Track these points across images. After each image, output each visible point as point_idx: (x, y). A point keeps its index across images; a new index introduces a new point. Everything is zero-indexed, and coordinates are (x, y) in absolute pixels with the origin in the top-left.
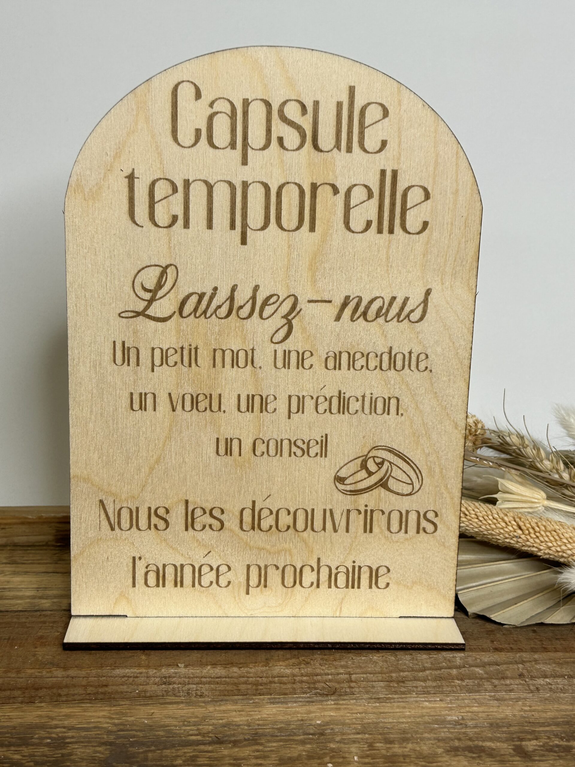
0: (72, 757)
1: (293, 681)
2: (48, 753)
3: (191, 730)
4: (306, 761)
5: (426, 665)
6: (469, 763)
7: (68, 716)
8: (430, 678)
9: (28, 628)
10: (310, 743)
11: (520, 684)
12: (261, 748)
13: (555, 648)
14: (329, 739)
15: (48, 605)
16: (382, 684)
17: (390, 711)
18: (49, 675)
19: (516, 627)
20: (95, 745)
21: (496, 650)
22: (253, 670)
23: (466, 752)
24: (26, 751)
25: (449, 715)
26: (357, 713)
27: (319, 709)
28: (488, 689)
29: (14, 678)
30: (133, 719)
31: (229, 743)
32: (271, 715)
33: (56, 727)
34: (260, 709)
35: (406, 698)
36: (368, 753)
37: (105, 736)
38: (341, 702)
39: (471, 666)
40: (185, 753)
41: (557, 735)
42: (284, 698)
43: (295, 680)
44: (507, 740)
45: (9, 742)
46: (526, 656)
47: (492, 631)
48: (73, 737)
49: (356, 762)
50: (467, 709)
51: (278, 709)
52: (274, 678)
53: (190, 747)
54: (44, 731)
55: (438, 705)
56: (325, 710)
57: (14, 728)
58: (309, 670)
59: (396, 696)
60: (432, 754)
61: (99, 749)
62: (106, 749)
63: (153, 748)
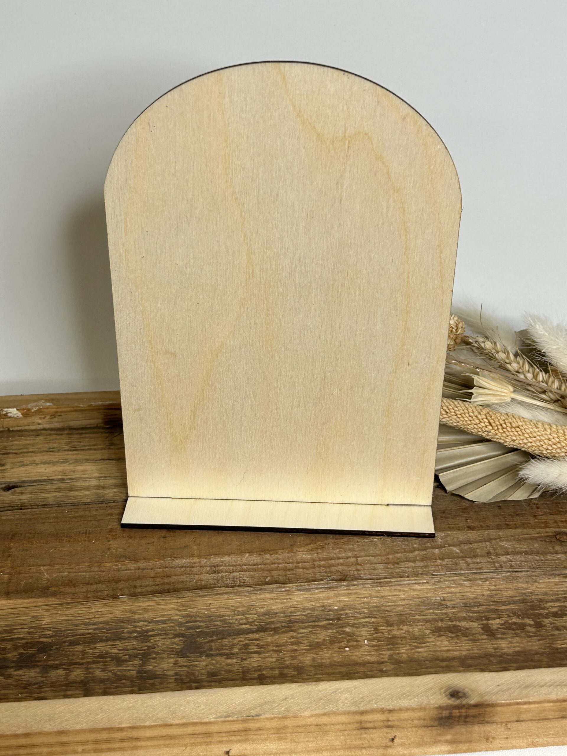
0: (156, 649)
1: (313, 566)
2: (138, 646)
3: (241, 619)
4: (329, 646)
5: (415, 546)
6: (449, 643)
7: (146, 610)
8: (418, 558)
9: (99, 520)
10: (331, 629)
11: (488, 562)
12: (295, 634)
13: (515, 524)
14: (345, 623)
15: (111, 495)
16: (381, 566)
17: (389, 594)
18: (124, 567)
19: (485, 504)
20: (171, 637)
21: (470, 528)
22: (281, 557)
23: (447, 632)
24: (120, 645)
25: (433, 597)
26: (364, 598)
27: (335, 594)
28: (463, 568)
29: (97, 571)
30: (195, 610)
31: (271, 631)
32: (299, 602)
33: (139, 621)
34: (291, 597)
35: (401, 581)
36: (375, 636)
37: (178, 629)
38: (352, 588)
39: (450, 545)
40: (239, 641)
41: (515, 612)
42: (308, 585)
43: (314, 565)
44: (477, 620)
45: (106, 637)
46: (492, 533)
47: (466, 509)
48: (153, 630)
49: (366, 645)
50: (447, 590)
51: (304, 596)
52: (299, 563)
53: (242, 636)
54: (131, 625)
55: (425, 587)
56: (339, 595)
57: (107, 623)
58: (324, 555)
59: (393, 580)
60: (421, 635)
61: (174, 640)
62: (180, 641)
63: (215, 638)
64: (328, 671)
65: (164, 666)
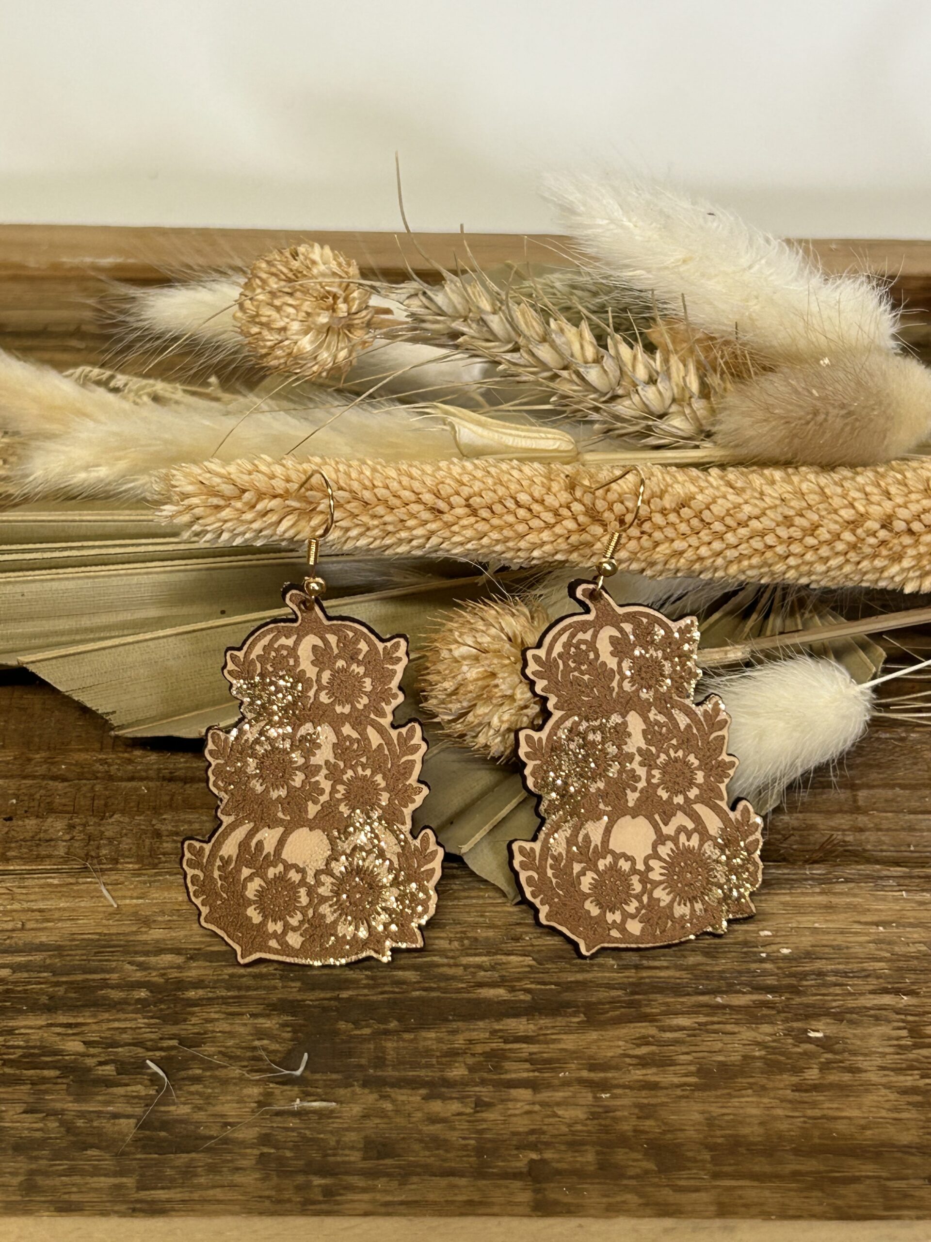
0: (205, 1050)
2: (147, 1035)
3: (481, 967)
4: (762, 1080)
10: (770, 1020)
12: (652, 1031)
31: (574, 1015)
33: (159, 949)
38: (839, 888)
45: (51, 998)
61: (266, 1023)
62: (284, 1025)
63: (393, 1025)
64: (757, 1168)
65: (228, 1108)
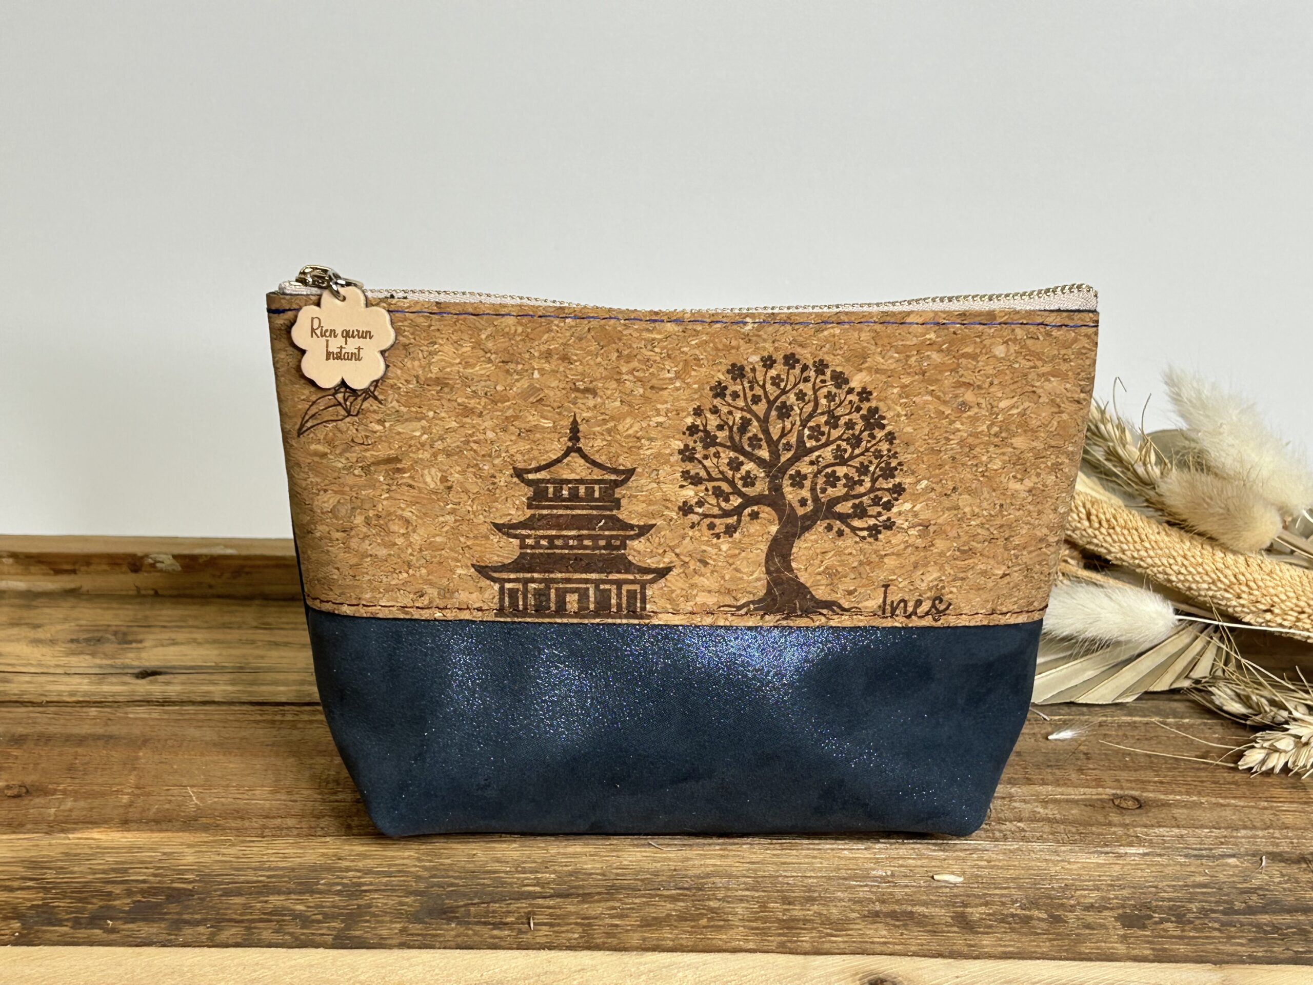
2: (340, 904)
6: (889, 933)
7: (362, 856)
13: (1043, 779)
14: (709, 895)
20: (401, 894)
23: (887, 919)
24: (311, 900)
25: (874, 869)
26: (749, 863)
27: (700, 855)
30: (449, 861)
31: (576, 898)
32: (634, 861)
34: (620, 853)
36: (758, 915)
37: (414, 884)
38: (731, 848)
40: (518, 908)
41: (1016, 901)
42: (653, 839)
44: (946, 906)
45: (288, 888)
48: (371, 884)
50: (900, 862)
53: (524, 901)
54: (333, 875)
55: (861, 855)
56: (706, 857)
60: (841, 920)
61: (406, 900)
62: (415, 901)
63: (476, 901)
65: (383, 932)
